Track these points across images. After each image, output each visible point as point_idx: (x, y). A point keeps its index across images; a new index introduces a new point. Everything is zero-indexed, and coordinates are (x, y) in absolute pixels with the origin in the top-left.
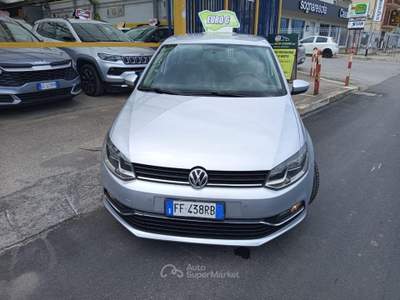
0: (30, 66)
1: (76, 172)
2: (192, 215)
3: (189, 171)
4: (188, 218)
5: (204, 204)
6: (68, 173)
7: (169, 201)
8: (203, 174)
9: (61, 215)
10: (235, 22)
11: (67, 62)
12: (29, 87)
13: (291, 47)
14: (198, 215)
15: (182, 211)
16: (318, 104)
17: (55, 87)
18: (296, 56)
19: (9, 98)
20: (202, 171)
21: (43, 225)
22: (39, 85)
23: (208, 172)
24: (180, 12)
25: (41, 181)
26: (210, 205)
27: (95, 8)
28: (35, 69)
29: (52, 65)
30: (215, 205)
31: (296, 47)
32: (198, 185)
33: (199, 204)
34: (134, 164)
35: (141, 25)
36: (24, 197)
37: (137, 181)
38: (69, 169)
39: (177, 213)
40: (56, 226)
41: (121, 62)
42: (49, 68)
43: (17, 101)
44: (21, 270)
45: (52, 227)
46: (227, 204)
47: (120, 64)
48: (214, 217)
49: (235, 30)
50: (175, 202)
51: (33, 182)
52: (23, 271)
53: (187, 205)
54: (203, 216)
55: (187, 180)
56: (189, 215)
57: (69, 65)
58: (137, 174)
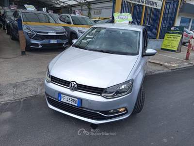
0: (48, 33)
2: (68, 102)
3: (70, 82)
5: (73, 98)
7: (60, 94)
8: (75, 85)
9: (32, 94)
11: (63, 33)
12: (45, 41)
13: (179, 33)
14: (70, 103)
15: (64, 100)
16: (185, 65)
17: (56, 42)
18: (182, 38)
19: (37, 45)
20: (75, 83)
21: (24, 96)
22: (49, 41)
23: (77, 84)
25: (34, 79)
26: (75, 99)
27: (89, 10)
28: (49, 34)
29: (56, 33)
30: (77, 99)
31: (182, 34)
32: (72, 89)
33: (71, 98)
34: (52, 76)
36: (24, 84)
37: (51, 83)
39: (62, 100)
40: (29, 97)
42: (55, 34)
43: (40, 47)
44: (7, 110)
45: (27, 97)
46: (83, 101)
48: (76, 105)
49: (129, 22)
50: (62, 95)
51: (30, 79)
52: (8, 111)
53: (67, 97)
54: (72, 104)
55: (68, 86)
56: (67, 102)
57: (64, 34)
58: (52, 80)
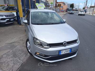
1: (11, 51)
4: (64, 54)
6: (9, 52)
9: (18, 64)
10: (44, 6)
14: (66, 53)
23: (67, 42)
24: (20, 3)
26: (68, 50)
32: (65, 46)
33: (66, 50)
34: (49, 44)
35: (2, 6)
37: (50, 48)
38: (8, 50)
39: (61, 54)
40: (19, 68)
41: (5, 17)
45: (18, 69)
46: (72, 48)
47: (4, 17)
48: (69, 52)
50: (61, 51)
53: (64, 51)
